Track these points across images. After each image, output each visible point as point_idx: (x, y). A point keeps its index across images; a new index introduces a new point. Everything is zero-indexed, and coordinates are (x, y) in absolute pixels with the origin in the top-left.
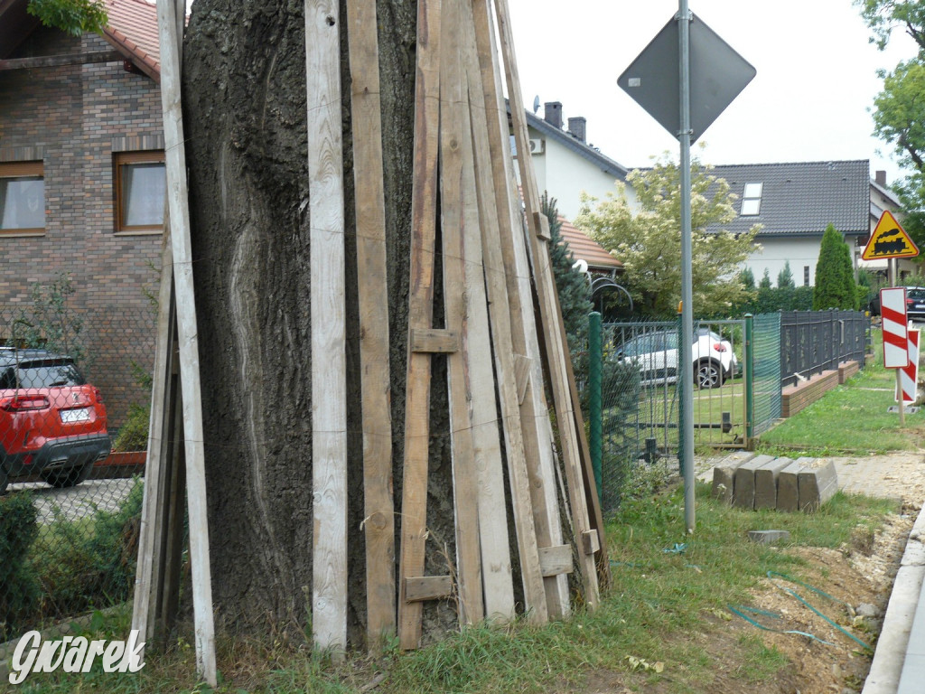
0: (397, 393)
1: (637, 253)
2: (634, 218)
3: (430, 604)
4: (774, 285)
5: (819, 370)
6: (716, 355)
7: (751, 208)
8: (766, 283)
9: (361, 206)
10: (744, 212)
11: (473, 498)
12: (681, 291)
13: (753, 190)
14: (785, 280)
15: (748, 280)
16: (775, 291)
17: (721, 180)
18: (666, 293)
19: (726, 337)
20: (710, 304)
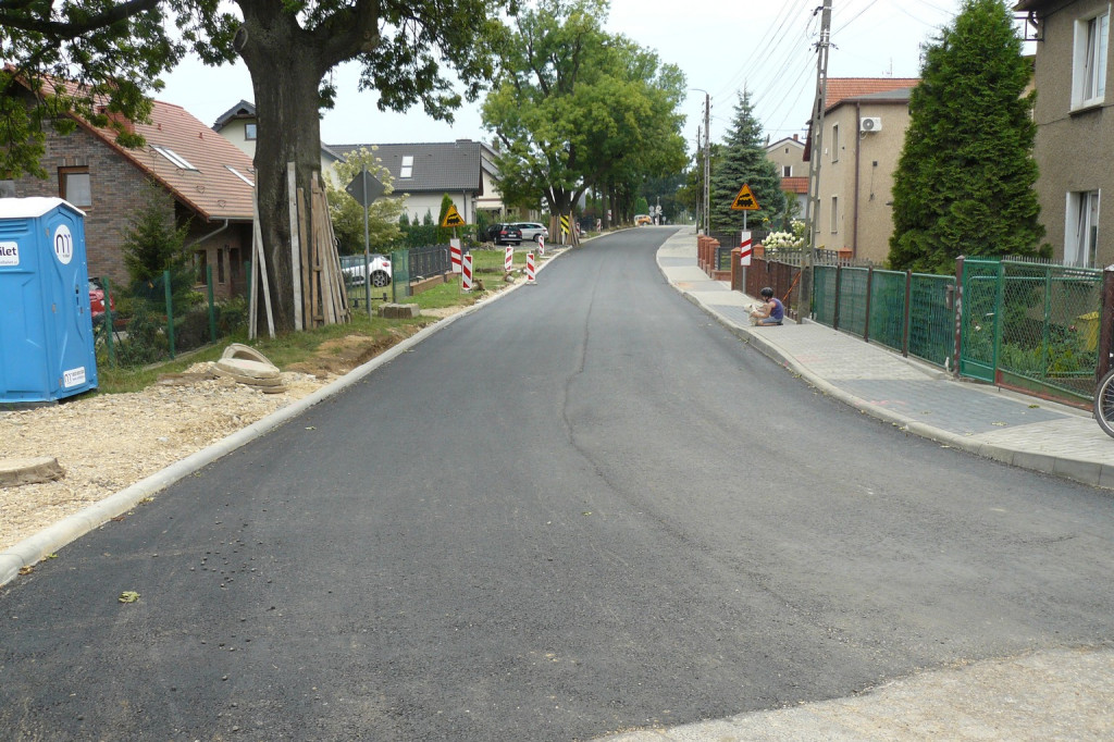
0: (310, 279)
1: (338, 212)
2: (336, 191)
3: (319, 321)
4: (421, 223)
5: (431, 276)
6: (384, 269)
7: (406, 173)
8: (416, 222)
9: (302, 242)
10: (403, 175)
11: (326, 300)
12: (364, 233)
13: (408, 160)
14: (428, 220)
15: (404, 220)
16: (422, 227)
17: (385, 169)
18: (356, 233)
19: (388, 258)
20: (380, 239)
